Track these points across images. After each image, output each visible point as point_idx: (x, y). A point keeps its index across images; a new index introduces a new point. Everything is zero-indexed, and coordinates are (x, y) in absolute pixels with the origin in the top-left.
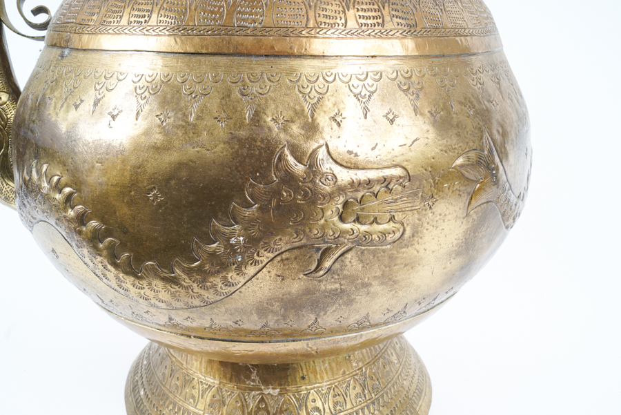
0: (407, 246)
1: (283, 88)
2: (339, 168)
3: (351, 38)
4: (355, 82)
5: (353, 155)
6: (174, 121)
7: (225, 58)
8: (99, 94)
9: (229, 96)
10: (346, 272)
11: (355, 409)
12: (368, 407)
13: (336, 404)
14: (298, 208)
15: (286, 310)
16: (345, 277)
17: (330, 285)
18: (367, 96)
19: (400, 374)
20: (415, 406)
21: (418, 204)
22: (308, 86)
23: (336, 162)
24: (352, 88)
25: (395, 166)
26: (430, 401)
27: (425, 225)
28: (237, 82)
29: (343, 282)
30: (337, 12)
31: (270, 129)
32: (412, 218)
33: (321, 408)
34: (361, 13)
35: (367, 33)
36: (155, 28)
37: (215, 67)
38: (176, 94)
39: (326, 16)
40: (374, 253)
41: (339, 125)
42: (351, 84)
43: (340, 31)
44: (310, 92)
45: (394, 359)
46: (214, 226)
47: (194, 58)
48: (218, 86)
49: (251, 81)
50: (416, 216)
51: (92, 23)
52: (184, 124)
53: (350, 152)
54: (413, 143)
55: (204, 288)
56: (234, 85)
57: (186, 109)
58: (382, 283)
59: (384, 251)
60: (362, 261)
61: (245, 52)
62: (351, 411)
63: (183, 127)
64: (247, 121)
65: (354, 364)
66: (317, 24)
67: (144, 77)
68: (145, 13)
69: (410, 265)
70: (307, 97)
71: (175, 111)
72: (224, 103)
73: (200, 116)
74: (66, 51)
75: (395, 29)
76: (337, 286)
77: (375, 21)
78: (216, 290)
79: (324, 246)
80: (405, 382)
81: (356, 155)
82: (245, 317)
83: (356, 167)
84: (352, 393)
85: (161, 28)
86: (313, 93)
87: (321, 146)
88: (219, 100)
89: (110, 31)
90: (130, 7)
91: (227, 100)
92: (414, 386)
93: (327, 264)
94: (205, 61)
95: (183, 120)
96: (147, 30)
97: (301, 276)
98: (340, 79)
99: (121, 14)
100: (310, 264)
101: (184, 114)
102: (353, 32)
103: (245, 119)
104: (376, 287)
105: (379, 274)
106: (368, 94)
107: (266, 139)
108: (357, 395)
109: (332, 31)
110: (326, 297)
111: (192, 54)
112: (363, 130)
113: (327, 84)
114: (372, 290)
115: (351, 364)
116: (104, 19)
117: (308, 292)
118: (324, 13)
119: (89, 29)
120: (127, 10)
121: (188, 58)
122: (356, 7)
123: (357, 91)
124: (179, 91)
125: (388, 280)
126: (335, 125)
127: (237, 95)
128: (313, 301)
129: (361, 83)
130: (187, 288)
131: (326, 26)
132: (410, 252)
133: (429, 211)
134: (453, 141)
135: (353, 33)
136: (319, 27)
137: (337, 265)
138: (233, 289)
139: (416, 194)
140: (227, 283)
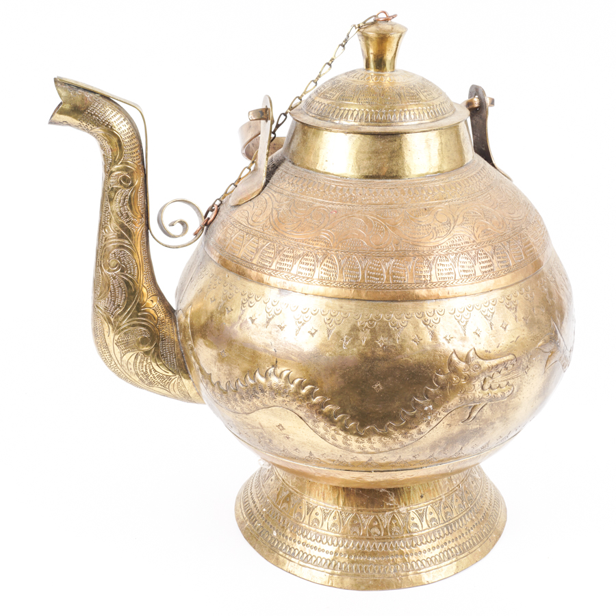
0: (514, 397)
1: (447, 318)
2: (481, 361)
3: (479, 282)
4: (483, 308)
5: (488, 352)
6: (388, 343)
8: (330, 327)
9: (418, 326)
10: (483, 418)
11: (459, 516)
12: (467, 513)
13: (446, 514)
14: (462, 386)
15: (447, 444)
16: (483, 420)
17: (474, 426)
18: (491, 316)
19: (483, 488)
20: (497, 512)
21: (521, 372)
23: (480, 358)
24: (483, 312)
25: (509, 354)
26: (506, 509)
27: (524, 383)
28: (421, 317)
29: (481, 423)
30: (470, 267)
31: (443, 344)
32: (517, 381)
33: (437, 518)
34: (482, 265)
35: (487, 277)
37: (406, 308)
38: (386, 326)
39: (464, 271)
40: (498, 404)
41: (479, 336)
42: (481, 310)
43: (473, 279)
44: (461, 319)
45: (477, 476)
46: (415, 400)
48: (411, 320)
49: (429, 316)
50: (520, 379)
53: (486, 351)
54: (517, 339)
55: (405, 437)
56: (419, 319)
57: (394, 336)
58: (501, 421)
59: (503, 402)
60: (491, 410)
61: (423, 298)
62: (457, 518)
63: (394, 346)
64: (431, 340)
65: (454, 482)
66: (461, 277)
69: (515, 408)
70: (460, 321)
71: (387, 338)
72: (416, 330)
73: (403, 340)
75: (500, 271)
76: (478, 426)
77: (490, 268)
78: (412, 438)
79: (473, 405)
80: (487, 494)
81: (490, 352)
82: (421, 452)
83: (490, 358)
84: (455, 505)
86: (463, 319)
87: (471, 350)
88: (413, 329)
91: (417, 328)
92: (493, 496)
93: (474, 414)
95: (393, 343)
97: (460, 423)
98: (475, 307)
100: (465, 415)
101: (394, 339)
102: (479, 278)
104: (498, 424)
105: (500, 416)
106: (491, 314)
108: (459, 507)
109: (469, 279)
110: (471, 433)
112: (491, 337)
113: (469, 312)
114: (495, 425)
115: (452, 482)
117: (462, 432)
118: (463, 269)
121: (389, 303)
122: (479, 261)
125: (504, 419)
126: (477, 336)
127: (422, 325)
128: (463, 437)
129: (487, 308)
130: (394, 439)
132: (516, 400)
133: (526, 375)
134: (536, 332)
137: (479, 414)
138: (422, 435)
139: (519, 368)
140: (420, 432)
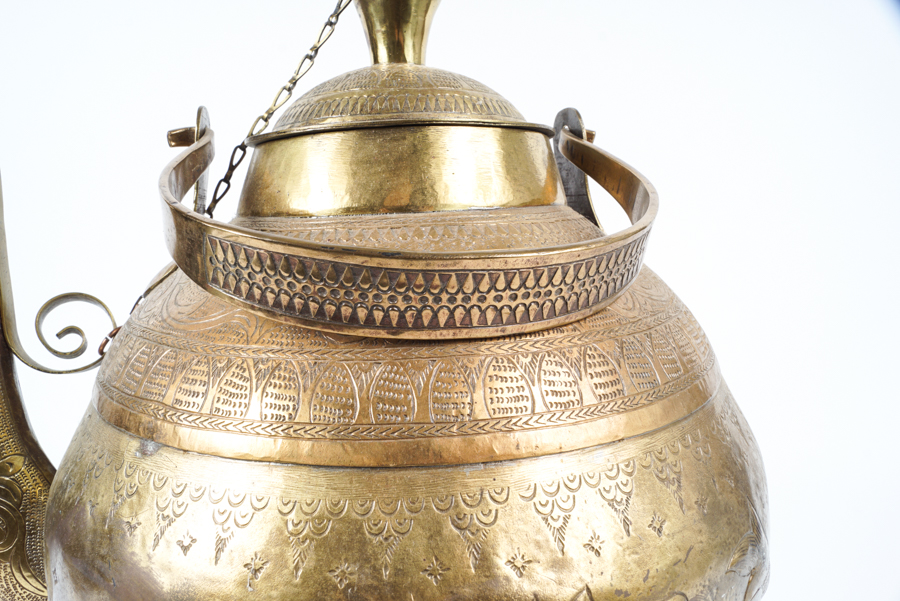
1: (514, 510)
3: (591, 420)
4: (606, 483)
5: (622, 595)
6: (360, 579)
7: (424, 472)
8: (223, 530)
9: (439, 533)
18: (624, 502)
22: (548, 502)
24: (604, 493)
28: (448, 509)
30: (568, 384)
31: (507, 579)
34: (597, 380)
35: (608, 408)
36: (308, 428)
37: (410, 487)
38: (356, 534)
39: (555, 393)
41: (598, 553)
42: (601, 487)
43: (576, 412)
44: (552, 511)
47: (378, 476)
48: (421, 517)
49: (467, 505)
51: (194, 410)
52: (376, 583)
53: (618, 592)
54: (687, 555)
56: (444, 514)
57: (377, 559)
61: (453, 460)
63: (376, 588)
64: (473, 571)
66: (547, 406)
67: (298, 505)
68: (286, 403)
70: (549, 518)
71: (358, 564)
72: (433, 545)
73: (400, 570)
74: (151, 446)
75: (638, 394)
77: (614, 389)
81: (626, 594)
85: (318, 429)
86: (557, 512)
87: (581, 592)
88: (425, 541)
89: (230, 427)
90: (260, 390)
91: (438, 538)
94: (394, 478)
95: (374, 578)
96: (295, 431)
98: (586, 481)
99: (247, 401)
101: (374, 567)
102: (591, 410)
103: (469, 567)
106: (625, 497)
107: (506, 596)
109: (567, 413)
111: (373, 468)
112: (629, 555)
113: (571, 494)
116: (216, 405)
118: (552, 388)
119: (190, 419)
120: (257, 395)
121: (367, 474)
122: (589, 371)
123: (610, 496)
124: (360, 530)
127: (451, 530)
129: (613, 483)
131: (559, 408)
135: (592, 413)
136: (549, 412)
